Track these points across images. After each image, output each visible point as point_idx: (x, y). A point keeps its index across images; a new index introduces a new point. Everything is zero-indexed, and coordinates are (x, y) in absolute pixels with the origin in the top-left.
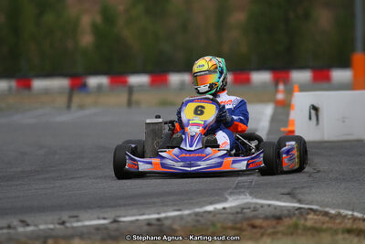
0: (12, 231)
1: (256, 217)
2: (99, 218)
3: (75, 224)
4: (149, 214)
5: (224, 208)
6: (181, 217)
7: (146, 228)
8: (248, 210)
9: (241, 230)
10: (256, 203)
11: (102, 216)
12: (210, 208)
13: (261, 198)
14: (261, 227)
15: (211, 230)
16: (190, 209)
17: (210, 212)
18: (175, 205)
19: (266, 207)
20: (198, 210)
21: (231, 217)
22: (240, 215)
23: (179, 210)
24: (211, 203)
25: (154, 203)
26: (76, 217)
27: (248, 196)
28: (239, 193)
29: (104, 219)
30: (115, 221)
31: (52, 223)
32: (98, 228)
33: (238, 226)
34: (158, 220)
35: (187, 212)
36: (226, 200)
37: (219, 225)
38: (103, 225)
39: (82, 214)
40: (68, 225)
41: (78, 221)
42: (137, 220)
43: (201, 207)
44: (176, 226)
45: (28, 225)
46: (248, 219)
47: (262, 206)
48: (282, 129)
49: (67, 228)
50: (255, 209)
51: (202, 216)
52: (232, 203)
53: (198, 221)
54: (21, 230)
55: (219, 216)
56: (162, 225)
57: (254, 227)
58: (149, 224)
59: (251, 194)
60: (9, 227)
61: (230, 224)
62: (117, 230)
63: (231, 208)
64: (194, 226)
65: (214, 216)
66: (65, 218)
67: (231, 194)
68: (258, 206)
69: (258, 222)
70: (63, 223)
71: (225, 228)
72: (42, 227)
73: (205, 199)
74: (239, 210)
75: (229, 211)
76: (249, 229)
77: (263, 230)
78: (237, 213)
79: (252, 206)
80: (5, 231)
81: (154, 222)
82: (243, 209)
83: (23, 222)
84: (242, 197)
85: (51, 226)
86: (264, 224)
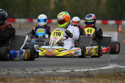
0: (38, 73)
1: (121, 72)
2: (66, 70)
3: (59, 71)
4: (84, 69)
5: (109, 69)
6: (95, 71)
7: (84, 74)
8: (117, 70)
9: (116, 76)
10: (120, 67)
11: (67, 69)
12: (104, 68)
13: (121, 65)
14: (123, 76)
15: (106, 76)
16: (97, 68)
17: (104, 70)
18: (91, 66)
19: (124, 69)
20: (100, 69)
21: (112, 72)
22: (115, 71)
23: (94, 68)
24: (104, 66)
25: (84, 65)
26: (58, 69)
27: (116, 65)
28: (113, 63)
29: (68, 70)
30: (72, 71)
31: (51, 71)
32: (67, 73)
33: (115, 75)
34: (87, 71)
35: (96, 69)
36: (109, 66)
37: (109, 74)
38: (69, 72)
39: (60, 68)
40: (56, 71)
41: (59, 70)
42: (80, 71)
43: (101, 67)
44: (94, 74)
45: (43, 71)
46: (118, 73)
47: (122, 68)
48: (123, 41)
49: (56, 72)
50: (120, 70)
51: (102, 71)
52: (111, 67)
53: (101, 73)
54: (41, 72)
55: (108, 71)
56: (89, 73)
57: (120, 75)
58: (85, 73)
59: (117, 64)
60: (37, 71)
61: (112, 74)
62: (74, 74)
63: (111, 68)
64: (100, 74)
65: (107, 71)
66: (55, 69)
67: (110, 63)
68: (121, 68)
69: (122, 74)
70: (55, 71)
71: (111, 76)
72: (48, 72)
73: (101, 65)
74: (115, 69)
75: (111, 69)
76: (119, 76)
77: (124, 77)
78: (114, 70)
79: (119, 68)
80: (35, 73)
81: (86, 72)
82: (116, 69)
83: (41, 69)
84: (114, 65)
85: (51, 72)
86: (124, 75)
